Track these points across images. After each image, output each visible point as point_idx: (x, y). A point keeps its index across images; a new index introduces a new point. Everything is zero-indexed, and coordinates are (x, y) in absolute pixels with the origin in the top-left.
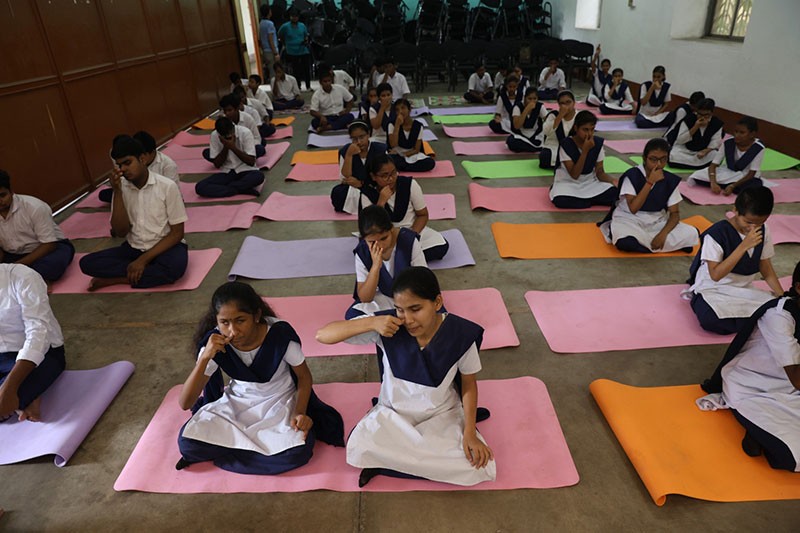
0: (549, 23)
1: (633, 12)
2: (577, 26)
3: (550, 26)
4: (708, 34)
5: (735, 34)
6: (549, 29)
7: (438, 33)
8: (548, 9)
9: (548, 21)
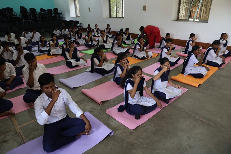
0: (62, 16)
1: (90, 12)
2: (71, 17)
3: (62, 17)
4: (110, 17)
5: (118, 16)
6: (62, 18)
7: (29, 20)
8: (60, 12)
9: (61, 16)
